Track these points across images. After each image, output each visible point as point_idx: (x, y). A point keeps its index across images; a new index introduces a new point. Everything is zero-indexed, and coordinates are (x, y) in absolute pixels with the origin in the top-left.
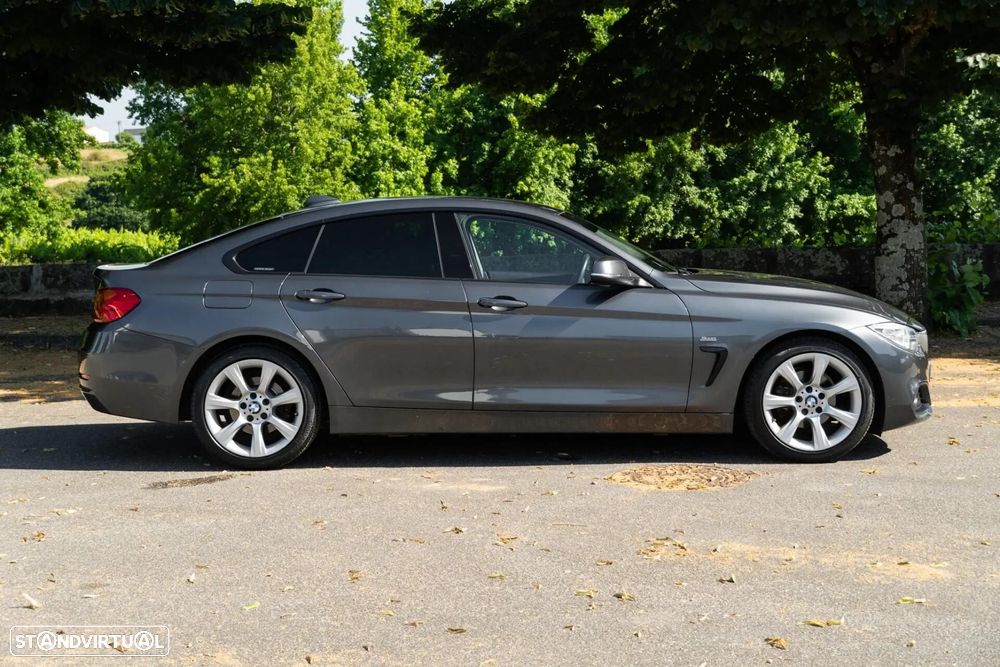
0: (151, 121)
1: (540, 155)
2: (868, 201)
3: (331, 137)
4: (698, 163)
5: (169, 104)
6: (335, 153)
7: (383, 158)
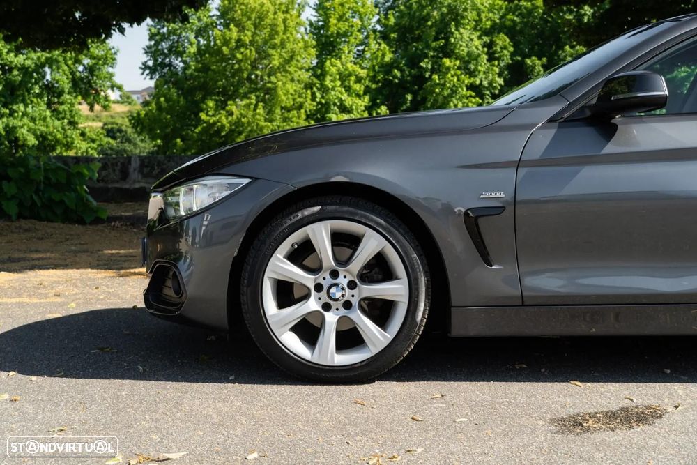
0: (157, 77)
1: (452, 104)
3: (295, 88)
5: (170, 65)
6: (299, 100)
7: (335, 104)
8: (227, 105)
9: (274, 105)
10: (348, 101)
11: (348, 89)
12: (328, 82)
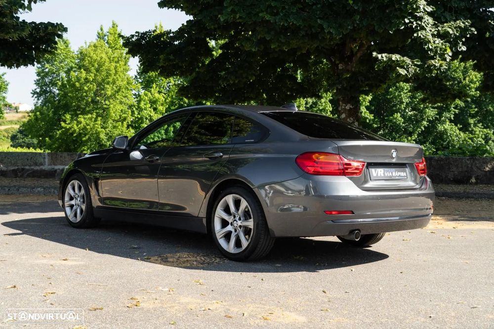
0: (42, 99)
3: (122, 108)
5: (51, 92)
6: (123, 115)
7: (146, 119)
8: (78, 118)
9: (107, 118)
11: (155, 109)
12: (142, 105)
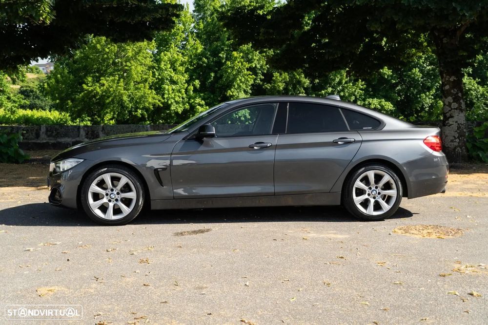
0: (56, 60)
1: (238, 79)
2: (381, 102)
3: (142, 69)
4: (307, 84)
6: (144, 76)
7: (167, 79)
8: (100, 80)
9: (129, 80)
10: (175, 77)
11: (175, 70)
12: (162, 66)
